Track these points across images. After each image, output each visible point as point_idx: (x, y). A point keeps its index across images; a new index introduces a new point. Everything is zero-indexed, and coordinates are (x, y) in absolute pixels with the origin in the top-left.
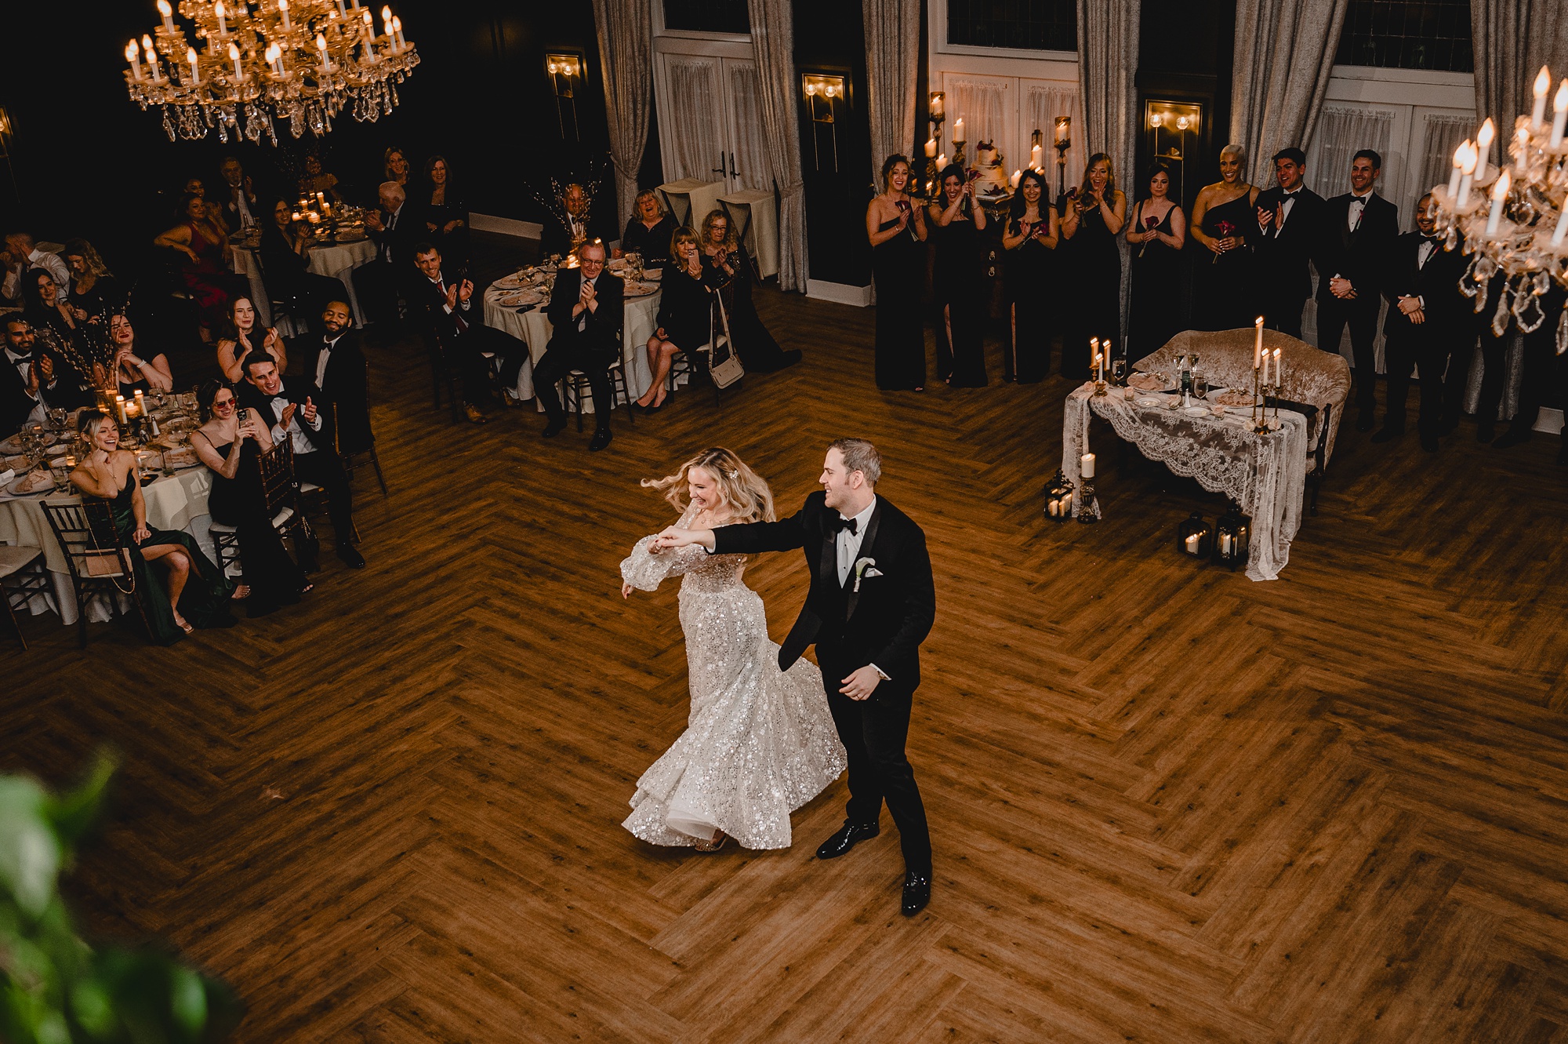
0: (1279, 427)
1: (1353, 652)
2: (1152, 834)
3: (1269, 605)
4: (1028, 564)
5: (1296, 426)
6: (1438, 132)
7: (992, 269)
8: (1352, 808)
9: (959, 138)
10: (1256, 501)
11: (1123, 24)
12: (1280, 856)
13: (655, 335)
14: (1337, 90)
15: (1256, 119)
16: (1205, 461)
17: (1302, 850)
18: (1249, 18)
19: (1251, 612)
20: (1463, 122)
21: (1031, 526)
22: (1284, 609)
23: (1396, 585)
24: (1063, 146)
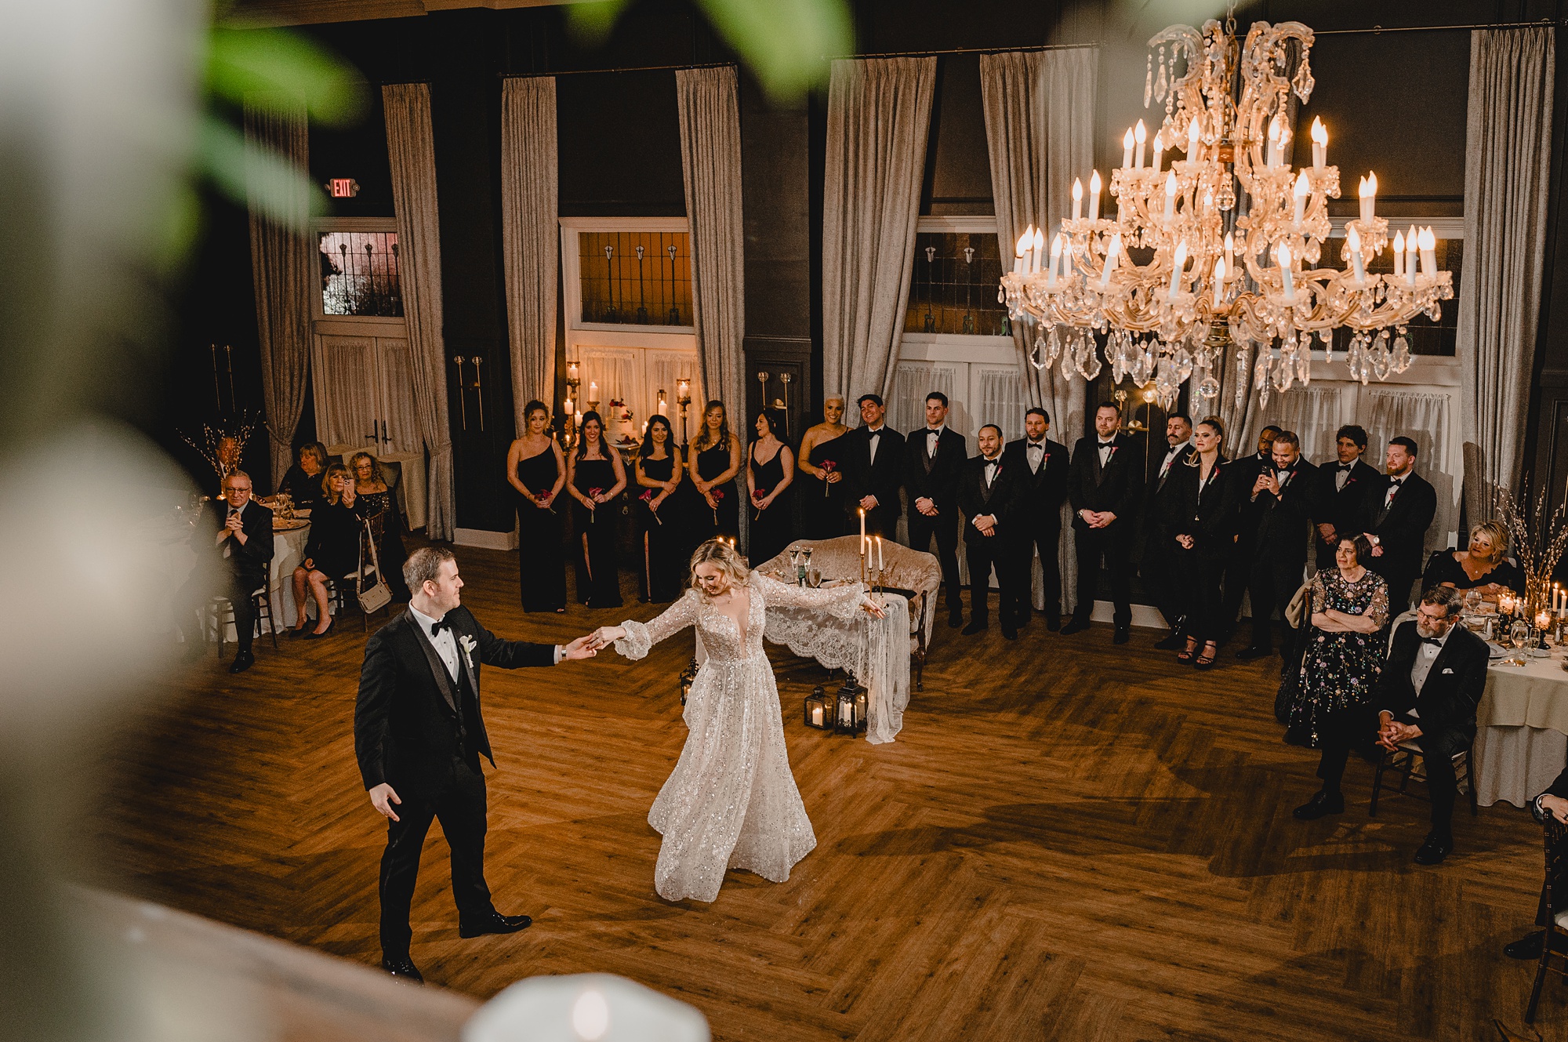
0: (885, 605)
1: (967, 795)
2: (799, 962)
3: (889, 762)
4: (668, 742)
5: (900, 606)
6: (990, 383)
7: (625, 508)
8: (981, 922)
9: (592, 399)
10: (870, 672)
11: (730, 300)
12: (921, 969)
13: (302, 565)
14: (908, 352)
15: (845, 374)
16: (823, 640)
17: (940, 962)
18: (833, 294)
19: (873, 770)
20: (1009, 375)
21: (669, 713)
22: (902, 764)
23: (996, 739)
24: (686, 402)
